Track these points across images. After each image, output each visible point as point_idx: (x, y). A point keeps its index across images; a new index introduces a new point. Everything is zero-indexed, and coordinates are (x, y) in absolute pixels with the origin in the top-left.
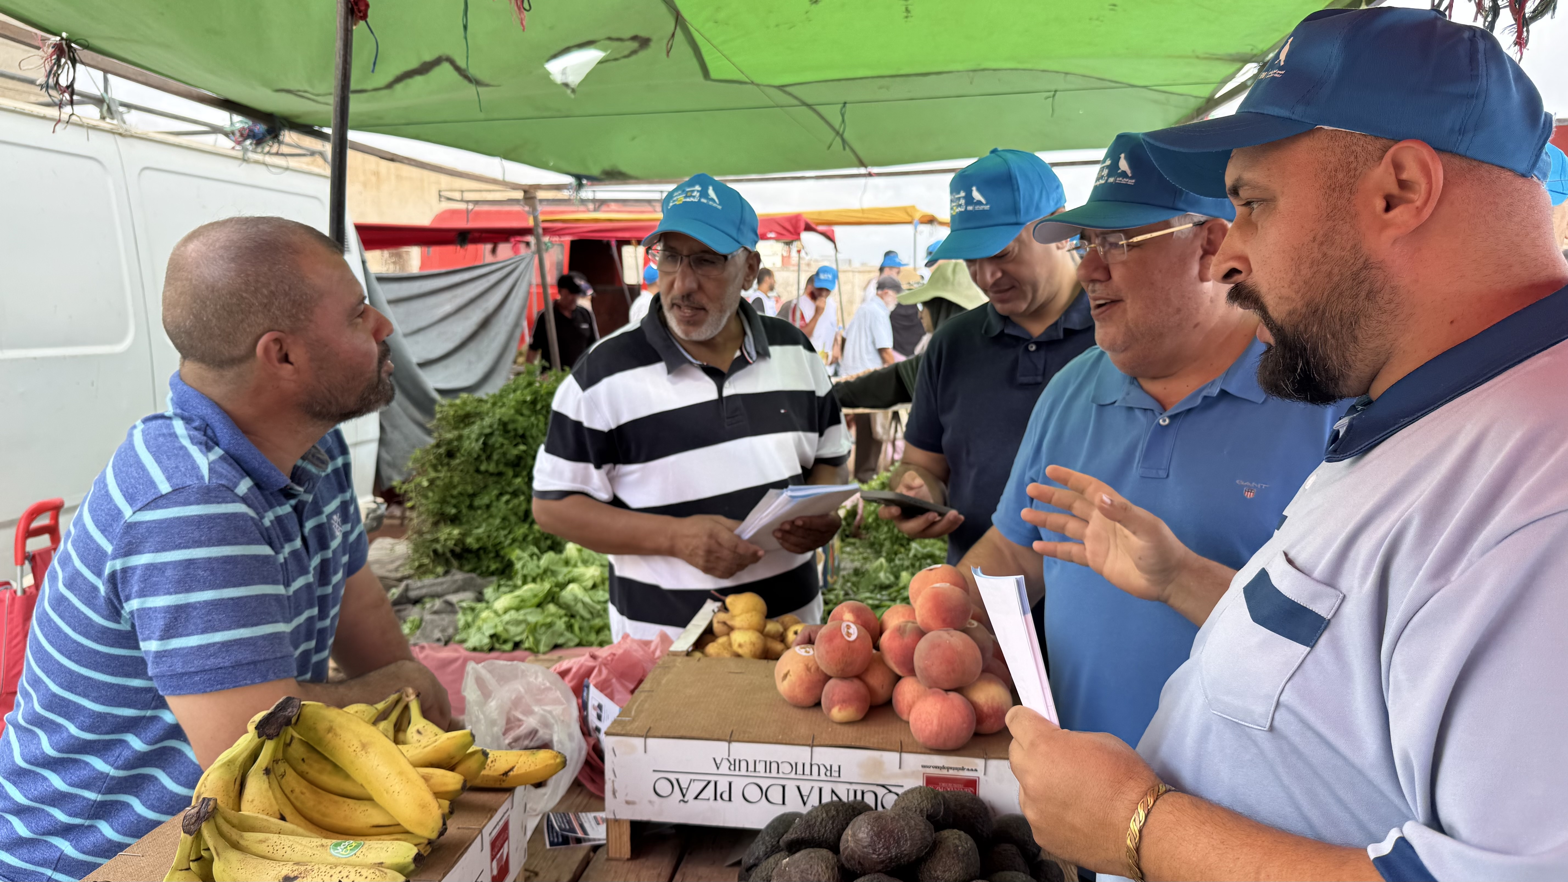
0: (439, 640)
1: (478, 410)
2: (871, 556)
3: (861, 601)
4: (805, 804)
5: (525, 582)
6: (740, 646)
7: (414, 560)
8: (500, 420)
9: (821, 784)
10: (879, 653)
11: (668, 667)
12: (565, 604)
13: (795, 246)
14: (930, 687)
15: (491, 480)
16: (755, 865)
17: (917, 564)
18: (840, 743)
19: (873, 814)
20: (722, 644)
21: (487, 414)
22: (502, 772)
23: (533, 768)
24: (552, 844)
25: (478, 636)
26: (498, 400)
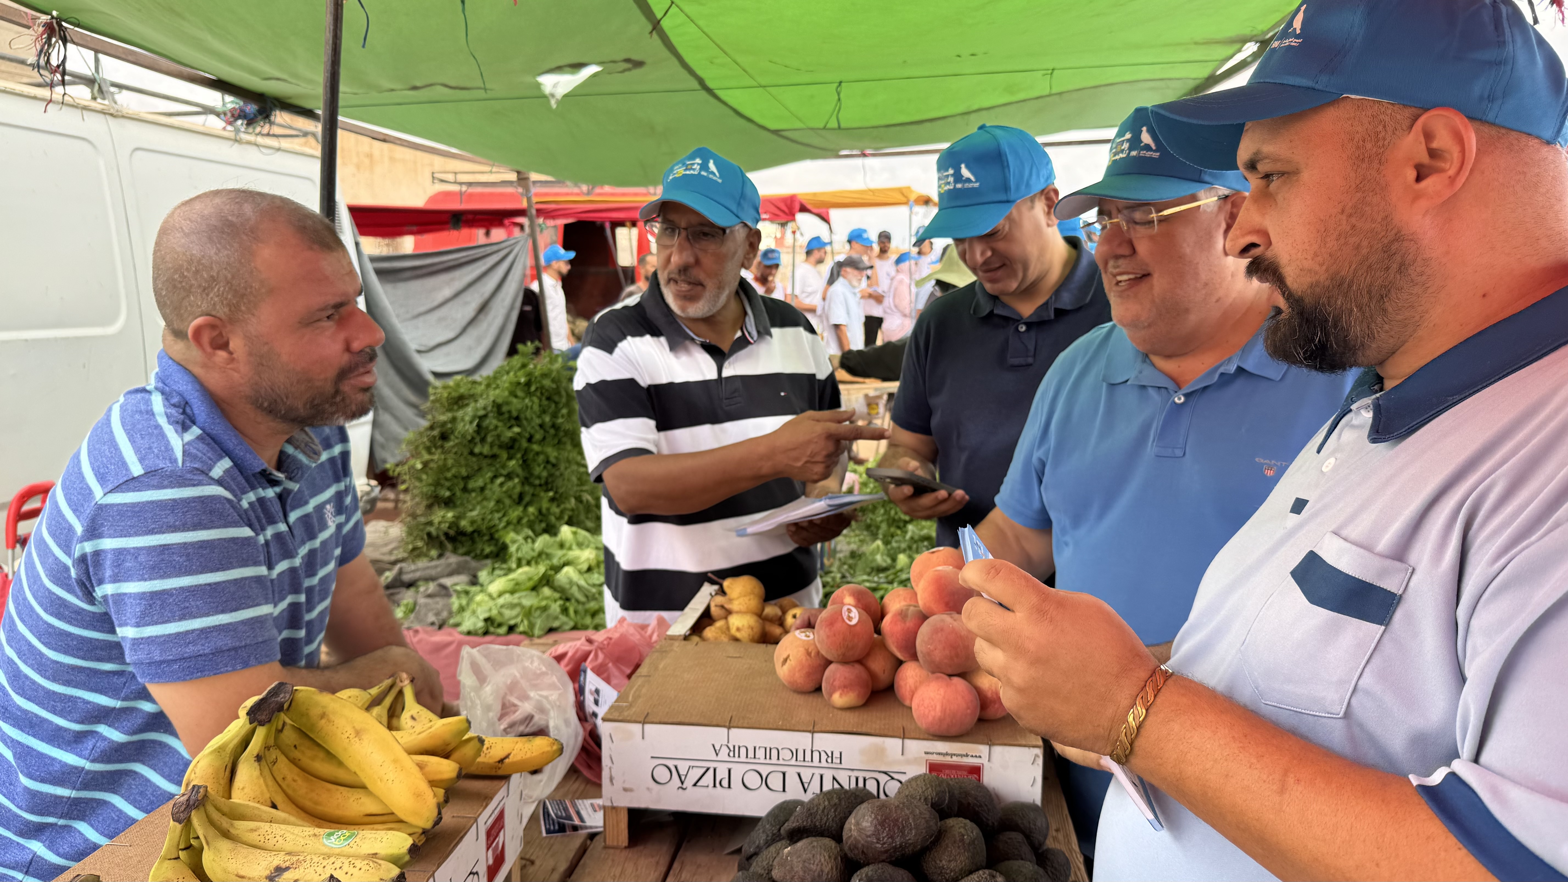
0: (433, 624)
1: (472, 392)
2: (868, 538)
3: (859, 583)
4: (805, 791)
5: (519, 565)
6: (738, 629)
7: (407, 543)
8: (494, 401)
9: (822, 771)
10: (880, 637)
11: (665, 651)
12: (560, 587)
13: (790, 226)
14: (933, 673)
15: (485, 463)
16: (756, 854)
17: (914, 546)
18: (841, 729)
19: (877, 803)
20: (720, 628)
21: (481, 395)
22: (498, 759)
23: (529, 755)
24: (548, 831)
25: (473, 620)
26: (491, 382)
